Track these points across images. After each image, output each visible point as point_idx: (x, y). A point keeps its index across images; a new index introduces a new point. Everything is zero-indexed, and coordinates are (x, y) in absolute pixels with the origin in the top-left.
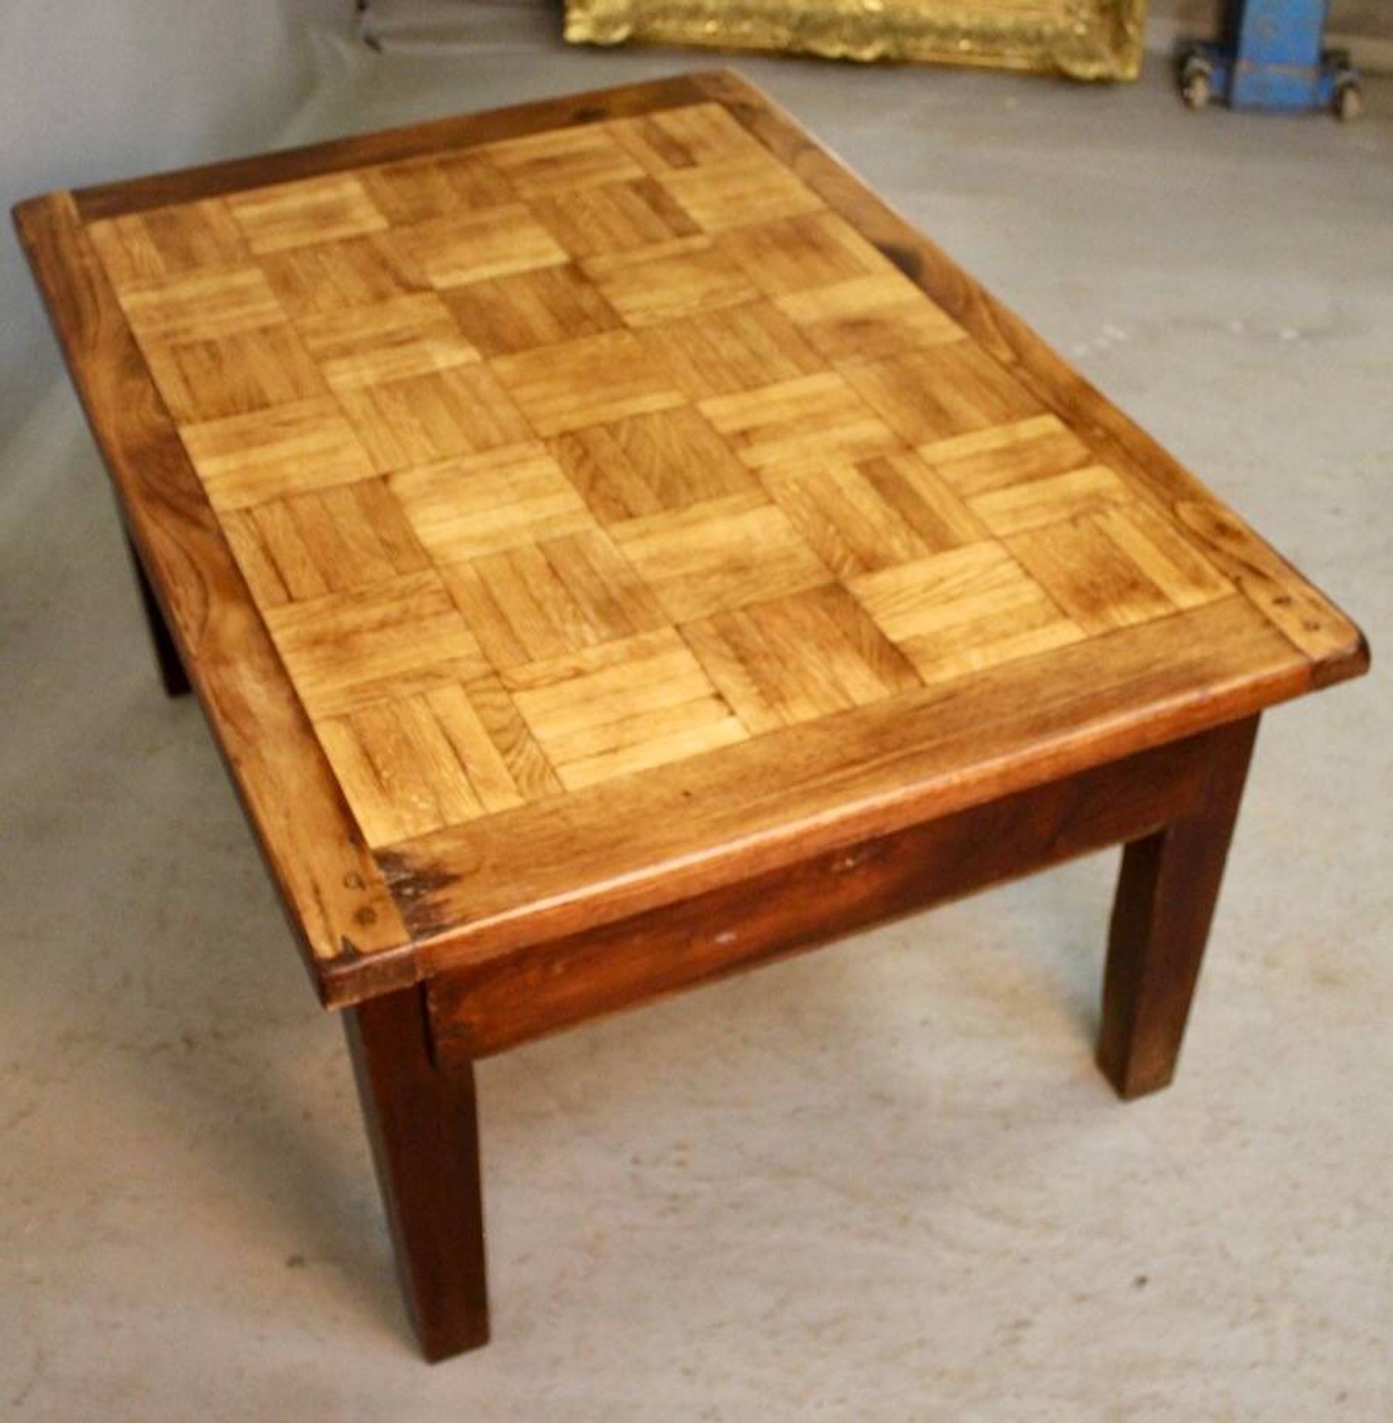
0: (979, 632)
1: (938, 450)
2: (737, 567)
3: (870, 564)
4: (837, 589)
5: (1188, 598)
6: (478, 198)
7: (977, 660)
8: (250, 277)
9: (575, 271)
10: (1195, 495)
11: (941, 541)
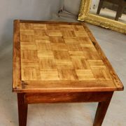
0: (86, 77)
1: (89, 61)
2: (66, 66)
3: (78, 68)
4: (74, 70)
5: (107, 79)
6: (56, 29)
7: (84, 79)
8: (32, 31)
9: (62, 37)
10: (113, 71)
11: (86, 68)
